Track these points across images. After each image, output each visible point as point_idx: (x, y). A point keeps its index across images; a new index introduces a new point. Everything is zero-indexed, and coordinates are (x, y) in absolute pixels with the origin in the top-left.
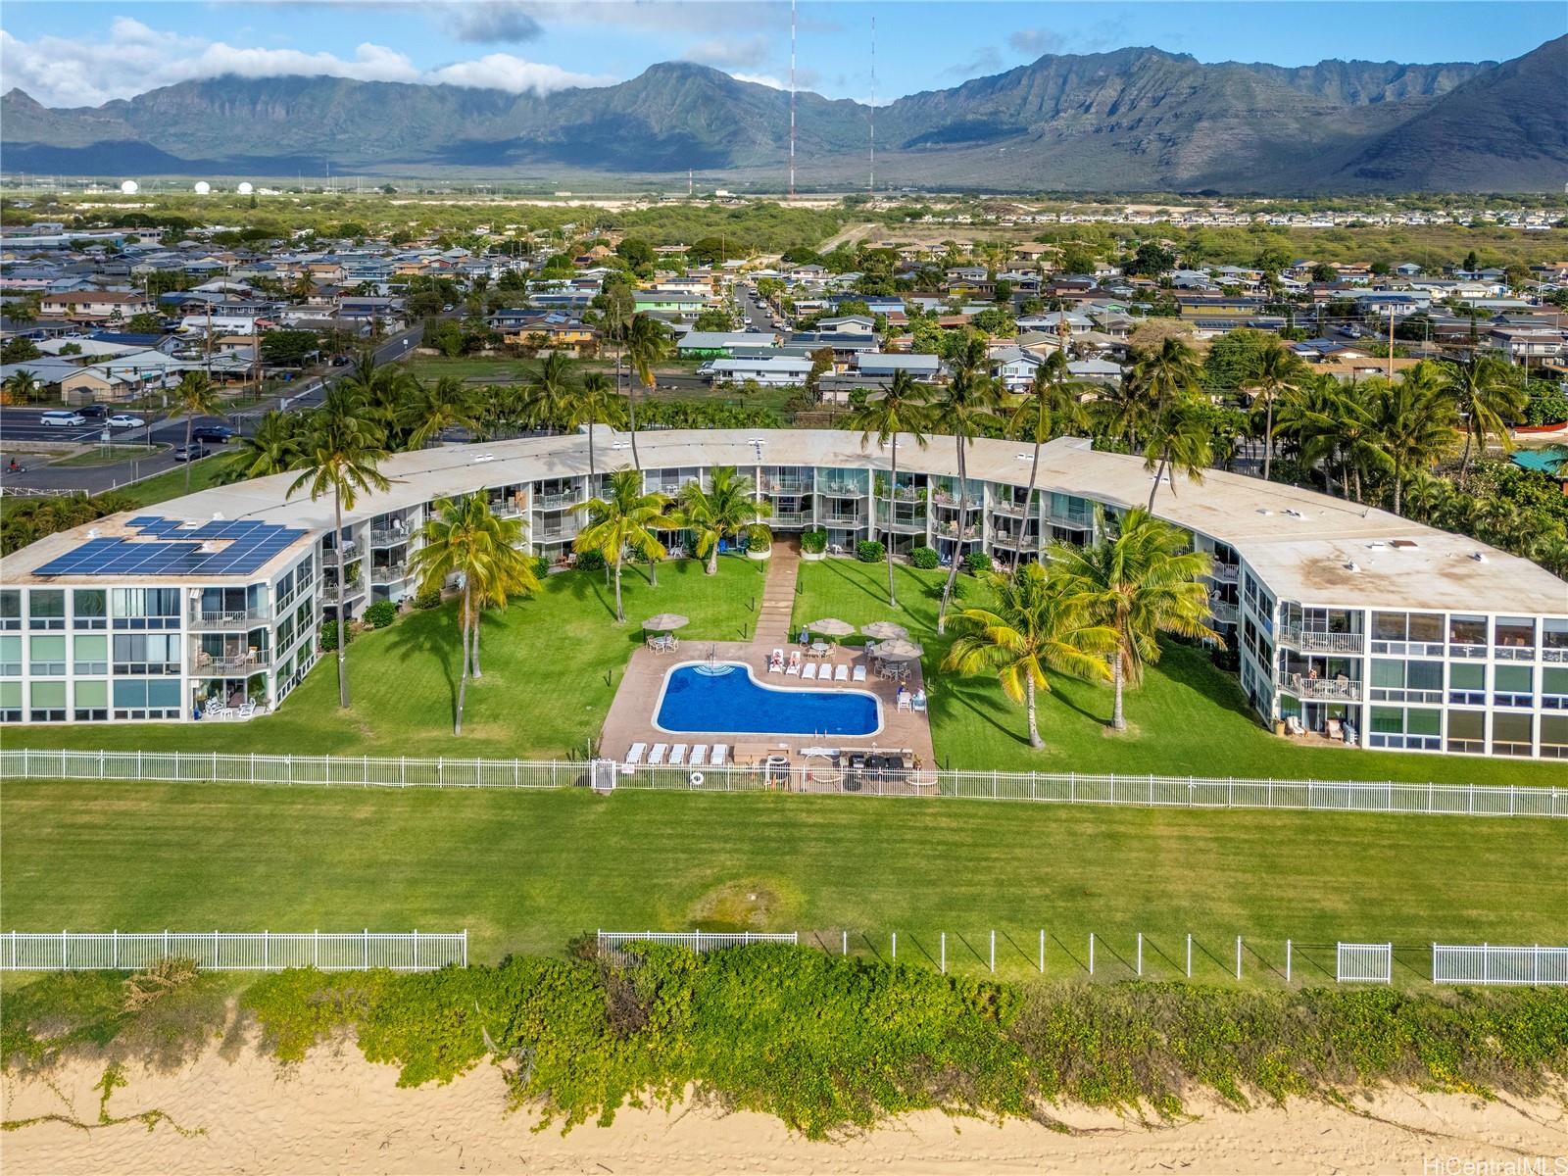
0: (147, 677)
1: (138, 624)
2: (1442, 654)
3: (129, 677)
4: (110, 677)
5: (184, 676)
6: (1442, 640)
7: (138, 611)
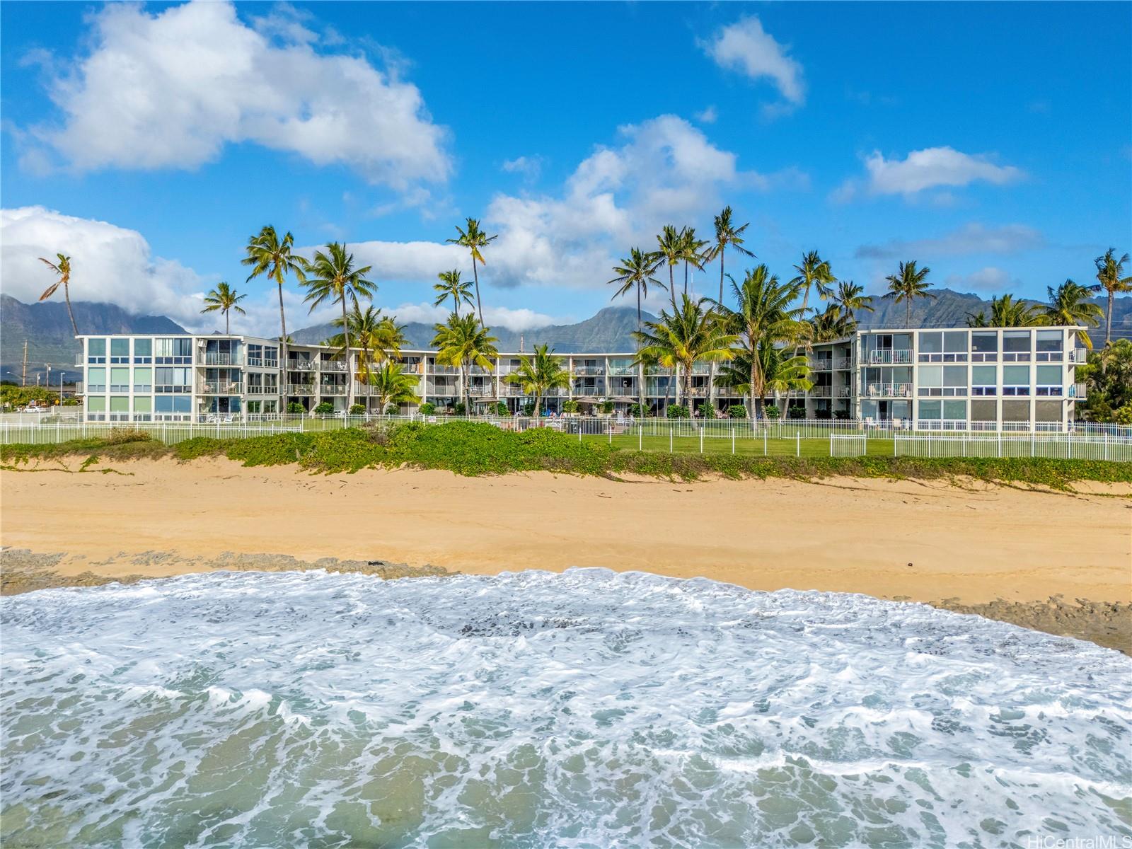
0: (173, 394)
1: (169, 360)
2: (966, 360)
3: (164, 394)
4: (153, 394)
5: (193, 394)
6: (967, 351)
7: (169, 354)
